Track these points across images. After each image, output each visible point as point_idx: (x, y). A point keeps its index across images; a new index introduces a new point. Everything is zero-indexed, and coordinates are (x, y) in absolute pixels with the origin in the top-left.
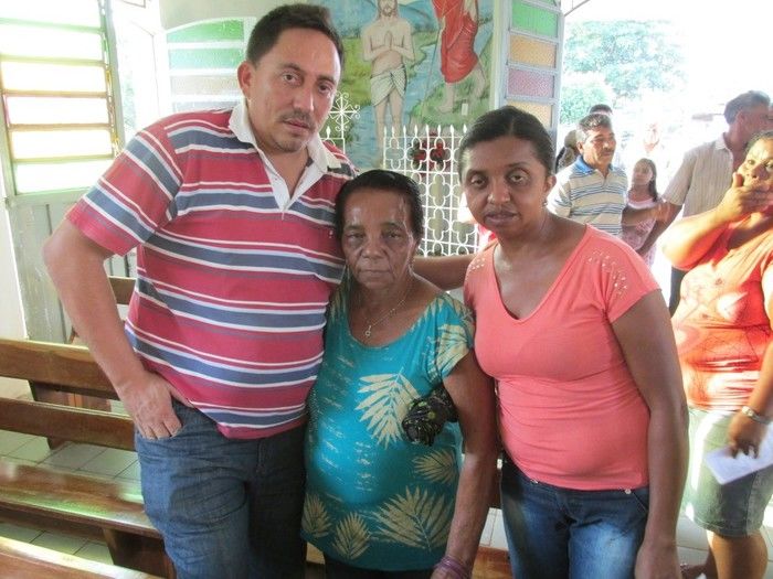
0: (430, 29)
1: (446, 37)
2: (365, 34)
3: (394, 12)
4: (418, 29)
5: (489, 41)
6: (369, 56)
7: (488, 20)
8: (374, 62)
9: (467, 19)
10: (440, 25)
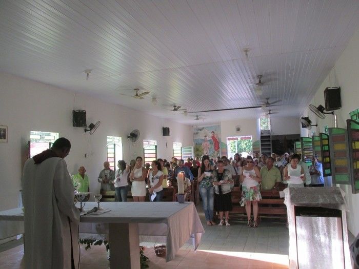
8: (204, 148)
9: (218, 142)
10: (214, 143)
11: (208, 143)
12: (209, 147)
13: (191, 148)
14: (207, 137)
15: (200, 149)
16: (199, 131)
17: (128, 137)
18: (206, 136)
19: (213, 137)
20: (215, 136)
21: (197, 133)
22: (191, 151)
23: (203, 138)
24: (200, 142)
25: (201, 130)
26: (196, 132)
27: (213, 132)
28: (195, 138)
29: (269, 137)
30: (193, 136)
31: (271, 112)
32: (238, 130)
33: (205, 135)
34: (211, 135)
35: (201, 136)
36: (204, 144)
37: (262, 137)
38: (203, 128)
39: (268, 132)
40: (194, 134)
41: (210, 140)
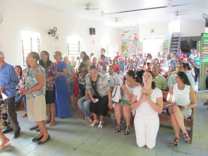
8: (128, 46)
11: (131, 42)
12: (132, 45)
14: (131, 38)
15: (125, 47)
17: (49, 33)
18: (130, 37)
19: (135, 38)
20: (137, 37)
21: (124, 35)
22: (116, 48)
23: (128, 38)
24: (126, 41)
25: (126, 32)
27: (135, 34)
28: (122, 39)
29: (178, 38)
30: (121, 37)
31: (178, 14)
32: (153, 31)
34: (134, 36)
35: (127, 37)
36: (128, 43)
37: (172, 38)
38: (129, 31)
39: (178, 34)
40: (122, 35)
41: (133, 40)
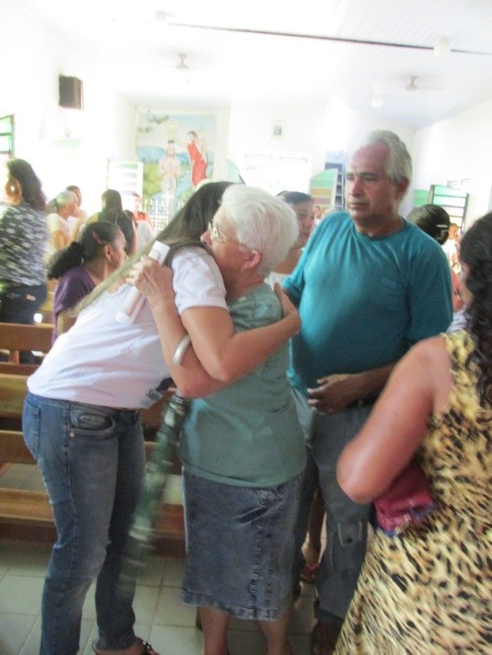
0: (188, 164)
1: (195, 168)
2: (161, 162)
3: (173, 156)
4: (183, 163)
5: (212, 172)
6: (161, 172)
7: (212, 164)
8: (163, 175)
9: (203, 162)
10: (192, 163)
11: (177, 162)
12: (179, 173)
13: (135, 167)
14: (175, 145)
16: (154, 125)
18: (171, 142)
19: (192, 148)
20: (199, 146)
21: (148, 130)
22: (135, 176)
23: (165, 146)
25: (159, 122)
26: (145, 125)
27: (193, 133)
28: (141, 144)
30: (137, 137)
31: (416, 83)
32: (278, 132)
33: (170, 138)
34: (188, 140)
35: (159, 139)
38: (167, 117)
40: (140, 130)
41: (182, 155)
